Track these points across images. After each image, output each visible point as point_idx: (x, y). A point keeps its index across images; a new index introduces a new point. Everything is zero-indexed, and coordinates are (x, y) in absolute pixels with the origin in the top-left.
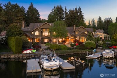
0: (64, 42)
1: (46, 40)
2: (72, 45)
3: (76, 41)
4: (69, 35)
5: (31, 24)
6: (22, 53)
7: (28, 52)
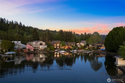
0: (65, 48)
1: (58, 47)
2: (67, 49)
3: (68, 47)
4: (66, 45)
5: (52, 41)
6: (54, 50)
7: (56, 50)
